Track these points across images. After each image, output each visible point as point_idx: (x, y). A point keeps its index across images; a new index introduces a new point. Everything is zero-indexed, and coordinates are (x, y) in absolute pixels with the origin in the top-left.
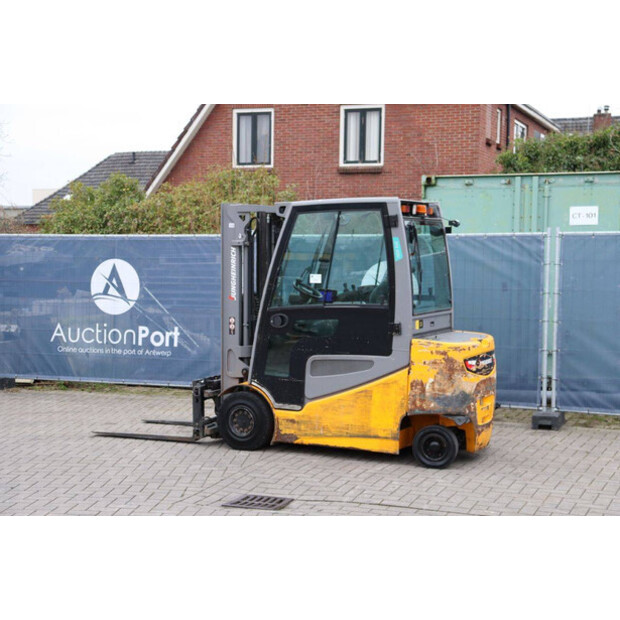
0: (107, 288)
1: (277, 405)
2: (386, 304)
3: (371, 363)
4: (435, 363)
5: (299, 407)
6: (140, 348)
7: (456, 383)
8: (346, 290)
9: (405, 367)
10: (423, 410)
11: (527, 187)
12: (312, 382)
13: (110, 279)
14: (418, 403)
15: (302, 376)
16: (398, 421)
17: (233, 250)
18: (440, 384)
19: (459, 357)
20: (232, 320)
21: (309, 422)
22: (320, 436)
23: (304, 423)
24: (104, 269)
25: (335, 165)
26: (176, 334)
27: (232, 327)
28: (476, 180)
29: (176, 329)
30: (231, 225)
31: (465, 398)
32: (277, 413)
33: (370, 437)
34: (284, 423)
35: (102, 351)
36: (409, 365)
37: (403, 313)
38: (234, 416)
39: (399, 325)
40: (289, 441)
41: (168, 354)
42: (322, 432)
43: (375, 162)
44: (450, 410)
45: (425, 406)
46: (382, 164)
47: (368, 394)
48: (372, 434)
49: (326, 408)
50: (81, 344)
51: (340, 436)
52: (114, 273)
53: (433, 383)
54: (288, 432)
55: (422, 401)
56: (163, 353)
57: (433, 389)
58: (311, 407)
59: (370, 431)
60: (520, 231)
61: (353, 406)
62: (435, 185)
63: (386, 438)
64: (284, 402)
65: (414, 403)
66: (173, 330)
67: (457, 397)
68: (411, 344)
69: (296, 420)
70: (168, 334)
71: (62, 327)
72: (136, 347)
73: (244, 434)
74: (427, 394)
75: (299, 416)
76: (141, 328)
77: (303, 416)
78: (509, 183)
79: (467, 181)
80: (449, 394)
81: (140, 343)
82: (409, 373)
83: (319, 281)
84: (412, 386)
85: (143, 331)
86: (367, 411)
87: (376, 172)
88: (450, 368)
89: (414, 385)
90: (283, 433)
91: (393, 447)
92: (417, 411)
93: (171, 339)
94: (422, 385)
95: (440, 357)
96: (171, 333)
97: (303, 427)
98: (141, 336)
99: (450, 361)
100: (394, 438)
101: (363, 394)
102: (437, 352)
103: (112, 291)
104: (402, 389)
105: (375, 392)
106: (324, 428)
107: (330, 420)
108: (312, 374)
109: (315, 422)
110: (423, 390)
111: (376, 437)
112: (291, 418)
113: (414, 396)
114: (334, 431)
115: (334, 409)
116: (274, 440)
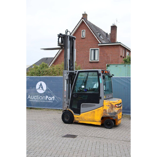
0: (39, 88)
1: (74, 114)
3: (95, 105)
4: (109, 105)
5: (79, 115)
6: (46, 100)
7: (113, 110)
8: (90, 89)
9: (102, 106)
10: (106, 116)
11: (129, 67)
12: (82, 109)
13: (40, 86)
14: (105, 114)
15: (80, 108)
16: (101, 118)
17: (66, 80)
18: (110, 110)
19: (114, 104)
20: (65, 95)
21: (81, 118)
22: (84, 121)
23: (80, 118)
24: (39, 84)
25: (89, 61)
26: (54, 97)
27: (65, 97)
28: (118, 65)
29: (54, 96)
30: (65, 75)
31: (115, 113)
32: (75, 116)
34: (76, 118)
35: (38, 101)
36: (103, 106)
37: (102, 94)
38: (65, 116)
39: (101, 97)
40: (77, 122)
41: (52, 102)
42: (84, 120)
43: (97, 60)
44: (112, 116)
45: (106, 115)
46: (98, 61)
47: (94, 112)
48: (95, 121)
49: (85, 115)
50: (34, 99)
52: (41, 84)
53: (108, 110)
54: (77, 120)
55: (106, 114)
57: (108, 111)
58: (82, 115)
59: (94, 120)
60: (128, 76)
61: (91, 115)
62: (109, 66)
63: (98, 122)
64: (76, 113)
65: (104, 114)
67: (114, 113)
69: (79, 117)
70: (52, 98)
71: (30, 96)
72: (45, 100)
73: (67, 120)
74: (107, 112)
76: (46, 96)
77: (80, 117)
78: (125, 66)
79: (116, 65)
80: (112, 112)
81: (46, 99)
83: (84, 87)
85: (47, 97)
86: (94, 116)
87: (97, 62)
88: (112, 107)
89: (104, 110)
91: (99, 124)
92: (105, 116)
93: (53, 98)
94: (106, 110)
95: (110, 104)
97: (80, 119)
99: (112, 105)
100: (100, 122)
103: (40, 88)
104: (102, 111)
105: (96, 111)
106: (85, 119)
107: (86, 118)
108: (82, 107)
109: (83, 118)
110: (106, 111)
111: (96, 121)
112: (78, 117)
113: (104, 113)
114: (87, 120)
115: (87, 115)
116: (74, 122)
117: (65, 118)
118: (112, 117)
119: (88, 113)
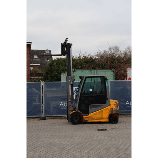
2: (105, 94)
3: (103, 105)
4: (115, 104)
5: (88, 115)
11: (94, 72)
12: (90, 110)
15: (89, 109)
16: (108, 116)
21: (90, 117)
22: (93, 120)
23: (90, 118)
27: (70, 100)
30: (69, 80)
32: (84, 116)
33: (103, 119)
34: (85, 118)
39: (108, 98)
40: (86, 121)
44: (118, 113)
47: (102, 111)
48: (103, 118)
49: (94, 114)
51: (97, 120)
53: (115, 108)
54: (86, 120)
58: (91, 115)
61: (100, 114)
63: (106, 119)
64: (85, 114)
65: (111, 112)
68: (110, 101)
73: (77, 121)
74: (114, 110)
78: (90, 71)
79: (82, 70)
80: (117, 110)
82: (110, 106)
83: (92, 91)
86: (102, 114)
89: (111, 109)
90: (85, 120)
92: (112, 113)
94: (113, 108)
95: (116, 103)
97: (89, 119)
100: (108, 119)
102: (115, 102)
104: (109, 110)
105: (104, 110)
106: (94, 118)
108: (91, 108)
109: (92, 117)
110: (113, 109)
111: (104, 119)
112: (87, 117)
115: (96, 114)
116: (83, 122)
117: (74, 119)
119: (97, 113)
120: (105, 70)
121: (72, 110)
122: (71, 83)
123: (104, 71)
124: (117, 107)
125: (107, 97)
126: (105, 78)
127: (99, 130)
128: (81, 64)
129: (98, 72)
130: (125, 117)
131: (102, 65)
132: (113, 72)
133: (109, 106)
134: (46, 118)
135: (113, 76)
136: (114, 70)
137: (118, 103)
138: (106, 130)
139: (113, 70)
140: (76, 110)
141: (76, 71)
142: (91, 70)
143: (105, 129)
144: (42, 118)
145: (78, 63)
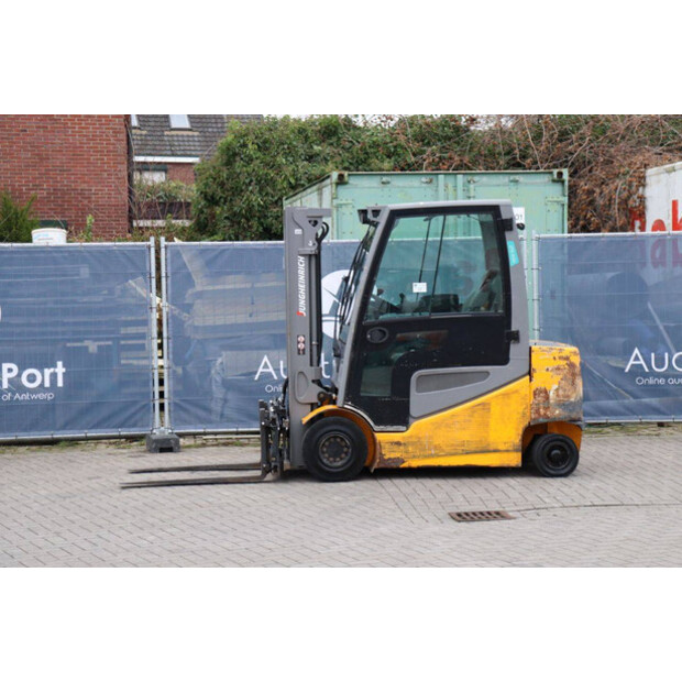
1: (376, 428)
3: (488, 373)
4: (558, 369)
5: (403, 428)
6: (5, 392)
9: (525, 375)
10: (548, 418)
11: (450, 186)
12: (417, 399)
14: (542, 411)
15: (407, 395)
16: (521, 432)
17: (301, 259)
18: (565, 390)
20: (301, 339)
21: (418, 443)
22: (431, 456)
23: (413, 444)
26: (60, 369)
27: (301, 346)
28: (394, 178)
29: (60, 364)
30: (298, 231)
32: (379, 436)
33: (489, 452)
34: (387, 446)
36: (530, 373)
39: (517, 332)
40: (394, 465)
41: (49, 396)
42: (433, 452)
44: (574, 416)
45: (549, 414)
47: (486, 407)
48: (492, 448)
49: (438, 425)
51: (455, 454)
53: (557, 390)
54: (392, 456)
55: (546, 408)
56: (41, 396)
57: (558, 396)
58: (417, 427)
59: (489, 445)
61: (470, 421)
62: (346, 183)
63: (507, 451)
64: (385, 424)
65: (537, 411)
66: (55, 366)
68: (531, 350)
69: (402, 442)
70: (48, 372)
73: (339, 464)
74: (551, 401)
75: (404, 438)
77: (411, 437)
78: (431, 180)
79: (385, 179)
80: (572, 400)
82: (531, 380)
83: (424, 290)
84: (535, 394)
86: (487, 425)
88: (572, 373)
89: (537, 393)
90: (386, 457)
91: (515, 459)
92: (541, 420)
93: (54, 376)
94: (546, 392)
95: (563, 363)
96: (52, 370)
97: (410, 449)
98: (6, 376)
99: (572, 366)
100: (516, 451)
101: (480, 407)
102: (560, 358)
104: (524, 398)
105: (493, 404)
106: (435, 447)
107: (443, 438)
108: (418, 390)
109: (425, 441)
110: (547, 398)
111: (496, 451)
112: (396, 440)
113: (538, 404)
114: (448, 449)
115: (447, 426)
116: (375, 466)
117: (323, 453)
118: (575, 421)
120: (517, 177)
121: (315, 400)
122: (304, 244)
123: (505, 179)
124: (573, 383)
125: (513, 329)
126: (505, 216)
127: (461, 517)
128: (395, 147)
129: (472, 186)
130: (621, 436)
131: (508, 153)
132: (558, 187)
133: (528, 377)
134: (177, 442)
135: (559, 208)
136: (566, 176)
137: (576, 360)
138: (499, 515)
139: (560, 174)
140: (334, 402)
141: (353, 181)
142: (434, 177)
143: (498, 513)
144: (157, 441)
145: (375, 145)
